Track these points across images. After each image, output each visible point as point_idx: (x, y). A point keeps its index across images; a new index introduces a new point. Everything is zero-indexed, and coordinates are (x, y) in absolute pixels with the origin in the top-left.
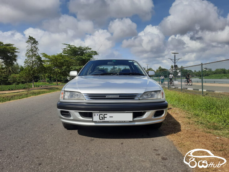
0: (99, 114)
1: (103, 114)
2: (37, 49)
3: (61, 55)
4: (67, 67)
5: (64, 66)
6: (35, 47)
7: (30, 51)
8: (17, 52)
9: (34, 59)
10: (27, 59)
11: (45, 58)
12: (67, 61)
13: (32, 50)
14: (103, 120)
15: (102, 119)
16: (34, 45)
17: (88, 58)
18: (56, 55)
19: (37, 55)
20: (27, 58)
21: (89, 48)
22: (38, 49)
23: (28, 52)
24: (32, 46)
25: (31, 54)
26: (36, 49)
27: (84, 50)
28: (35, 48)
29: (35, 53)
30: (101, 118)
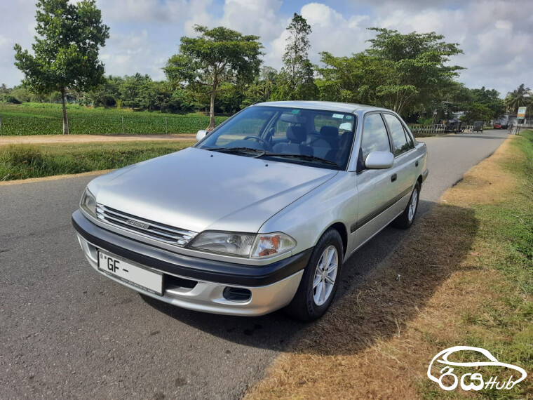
0: (108, 257)
1: (114, 259)
2: (306, 43)
3: (361, 58)
4: (370, 87)
5: (363, 84)
6: (303, 39)
7: (292, 48)
8: (260, 53)
9: (298, 67)
10: (285, 68)
11: (325, 64)
12: (372, 72)
13: (296, 48)
14: (113, 272)
15: (112, 269)
16: (301, 35)
17: (430, 63)
18: (350, 56)
19: (304, 58)
20: (284, 65)
21: (437, 35)
22: (309, 43)
23: (287, 51)
24: (299, 36)
25: (293, 55)
26: (305, 45)
27: (422, 41)
28: (303, 41)
29: (302, 54)
30: (111, 267)
